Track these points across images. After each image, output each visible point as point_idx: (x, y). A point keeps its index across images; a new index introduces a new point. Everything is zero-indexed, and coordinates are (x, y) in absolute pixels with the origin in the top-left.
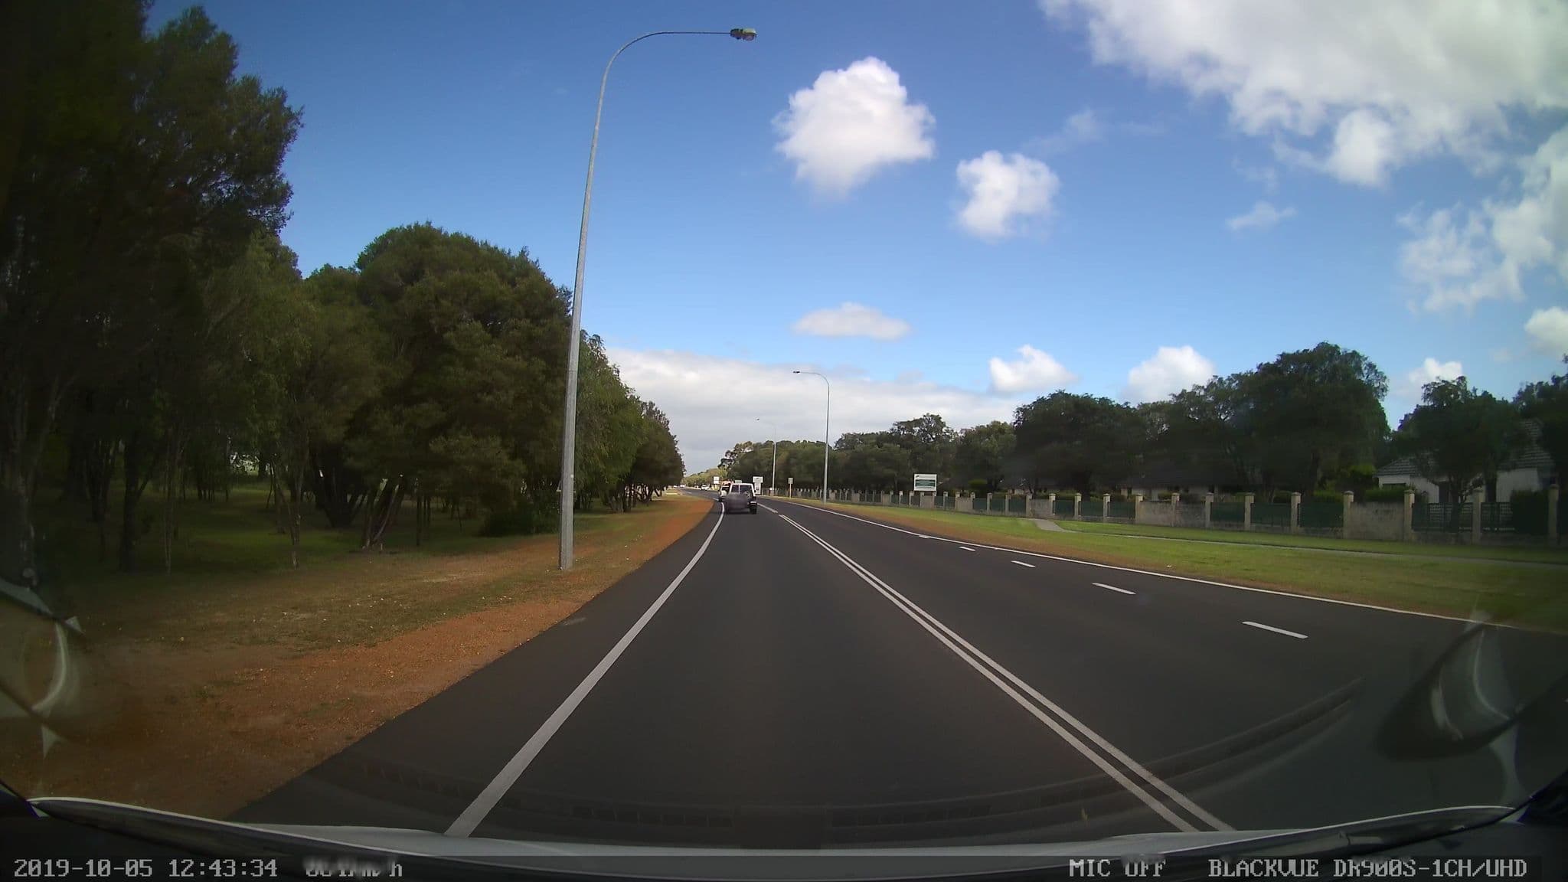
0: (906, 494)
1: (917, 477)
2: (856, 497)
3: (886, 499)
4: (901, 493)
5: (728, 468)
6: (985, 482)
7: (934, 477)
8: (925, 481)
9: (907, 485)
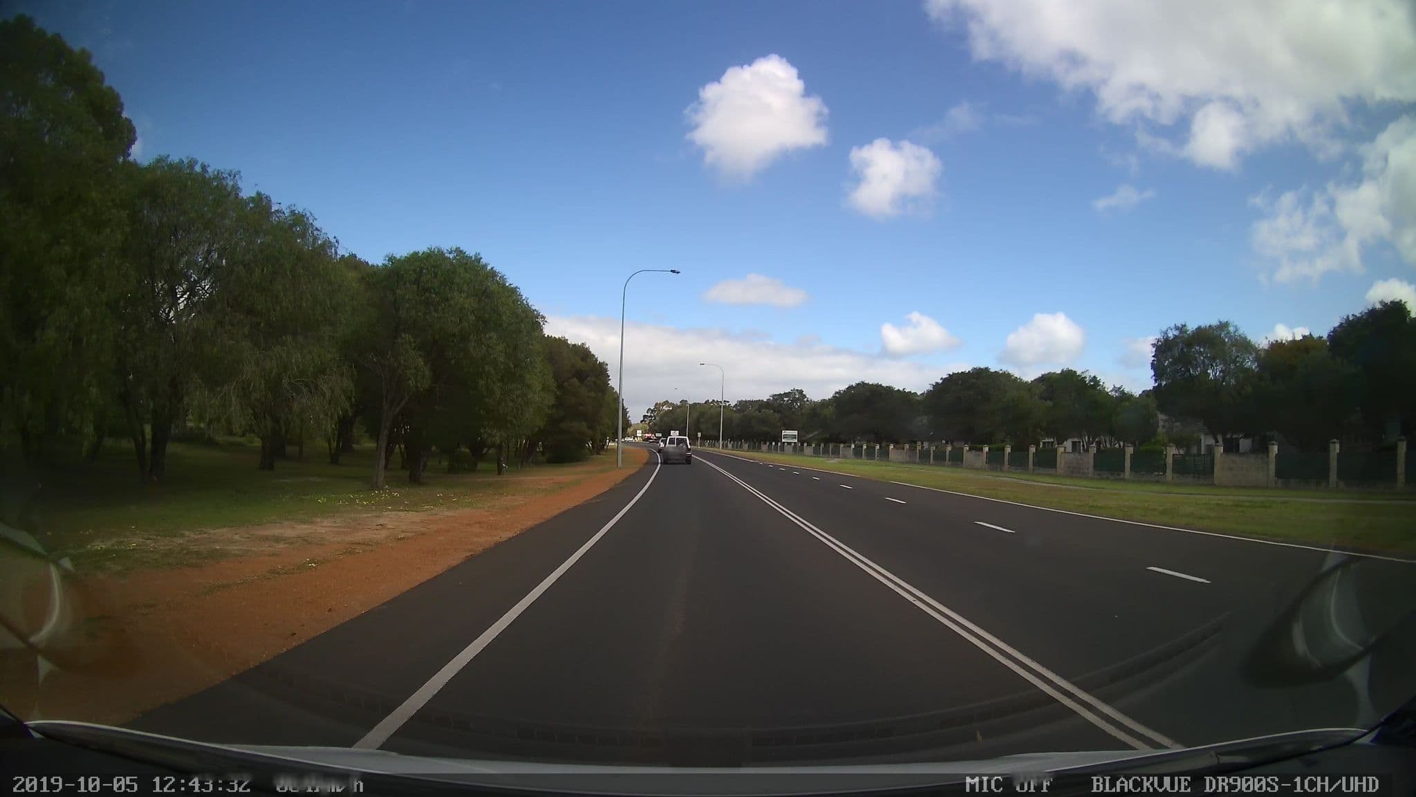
0: (777, 444)
1: (784, 433)
2: (746, 446)
3: (764, 447)
4: (774, 444)
5: (650, 422)
6: (828, 436)
7: (795, 433)
8: (789, 435)
9: (777, 438)
